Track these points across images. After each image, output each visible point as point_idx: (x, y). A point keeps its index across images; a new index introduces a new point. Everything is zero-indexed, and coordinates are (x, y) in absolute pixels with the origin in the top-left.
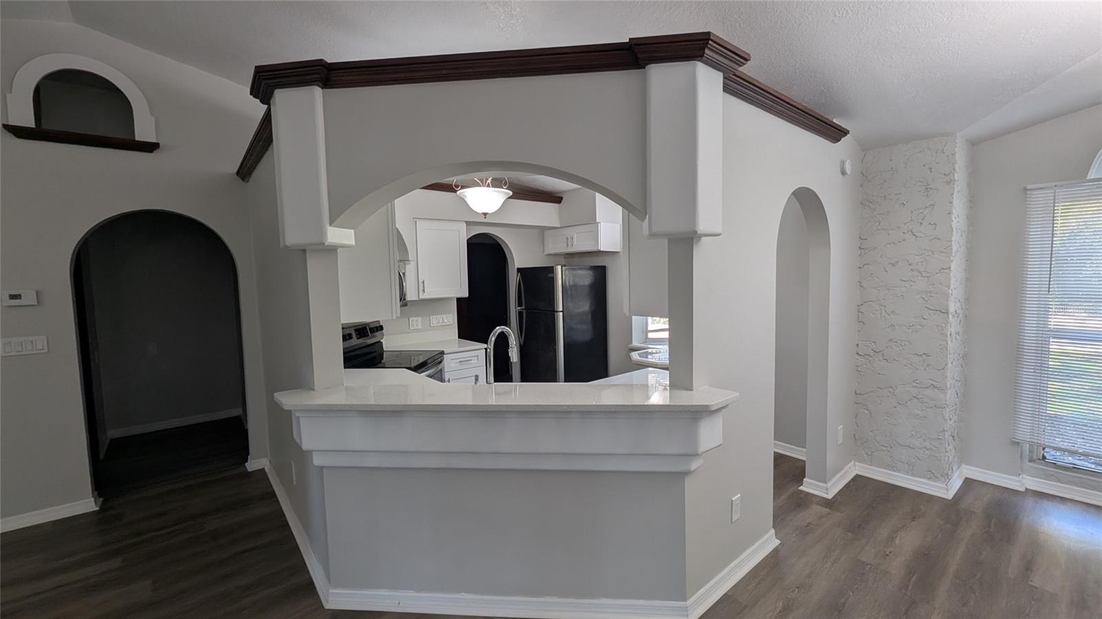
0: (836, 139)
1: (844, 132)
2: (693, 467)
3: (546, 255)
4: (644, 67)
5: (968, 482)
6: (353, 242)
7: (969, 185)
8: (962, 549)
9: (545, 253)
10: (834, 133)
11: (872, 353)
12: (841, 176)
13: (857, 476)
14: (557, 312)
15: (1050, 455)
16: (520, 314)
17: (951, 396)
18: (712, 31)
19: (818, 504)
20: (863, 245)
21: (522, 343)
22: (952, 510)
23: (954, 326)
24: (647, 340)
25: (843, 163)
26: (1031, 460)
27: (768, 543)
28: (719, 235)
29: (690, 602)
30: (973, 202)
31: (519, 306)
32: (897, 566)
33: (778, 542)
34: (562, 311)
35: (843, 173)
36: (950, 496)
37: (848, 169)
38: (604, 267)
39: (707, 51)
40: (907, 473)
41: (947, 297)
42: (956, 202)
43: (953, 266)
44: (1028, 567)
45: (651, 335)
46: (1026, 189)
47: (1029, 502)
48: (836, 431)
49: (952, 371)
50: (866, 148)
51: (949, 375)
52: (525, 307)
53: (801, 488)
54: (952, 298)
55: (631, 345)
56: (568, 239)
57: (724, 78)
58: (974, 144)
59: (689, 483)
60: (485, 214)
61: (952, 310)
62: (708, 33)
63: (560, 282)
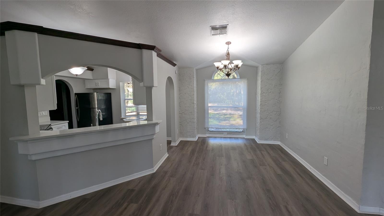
0: (174, 66)
1: (176, 65)
2: (154, 137)
3: (86, 89)
4: (141, 49)
5: (199, 137)
6: (45, 84)
7: (196, 78)
8: (198, 148)
9: (85, 88)
10: (174, 65)
11: (182, 113)
12: (175, 74)
13: (181, 141)
14: (95, 108)
15: (210, 129)
16: (77, 110)
17: (195, 120)
18: (156, 46)
19: (174, 147)
20: (180, 90)
21: (78, 121)
22: (196, 142)
23: (195, 106)
24: (126, 116)
25: (176, 71)
26: (207, 131)
27: (167, 155)
28: (157, 87)
29: (154, 168)
30: (197, 81)
31: (76, 107)
32: (189, 153)
33: (168, 155)
34: (97, 108)
35: (176, 73)
36: (196, 140)
37: (177, 73)
38: (111, 93)
39: (155, 49)
40: (189, 138)
41: (194, 100)
42: (195, 81)
43: (195, 94)
44: (207, 147)
45: (127, 114)
46: (204, 80)
47: (207, 138)
48: (177, 131)
49: (196, 115)
50: (179, 68)
51: (195, 116)
52: (79, 107)
53: (171, 145)
54: (195, 101)
55: (121, 118)
56: (96, 83)
57: (157, 54)
58: (197, 70)
59: (153, 141)
60: (77, 75)
61: (195, 103)
62: (155, 46)
63: (96, 98)
